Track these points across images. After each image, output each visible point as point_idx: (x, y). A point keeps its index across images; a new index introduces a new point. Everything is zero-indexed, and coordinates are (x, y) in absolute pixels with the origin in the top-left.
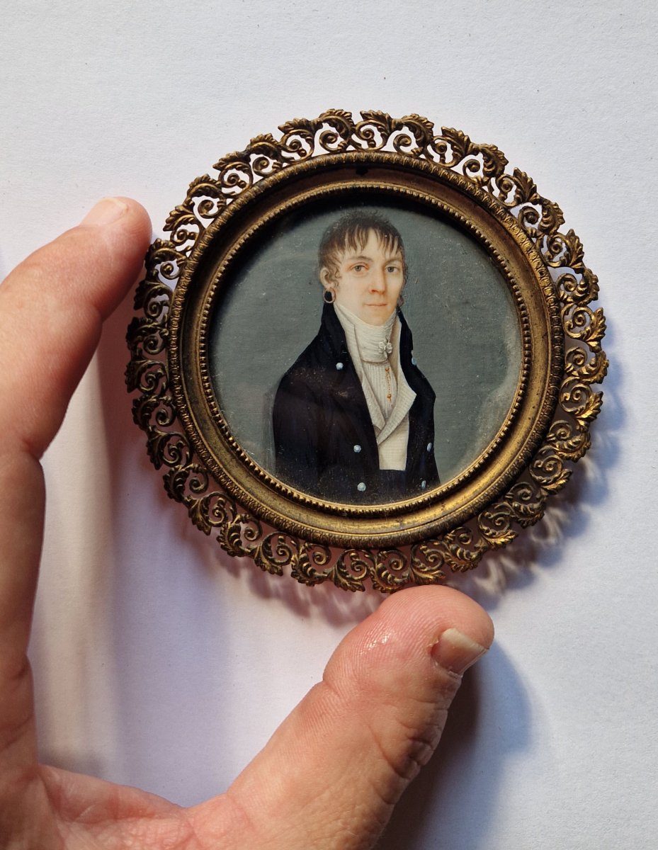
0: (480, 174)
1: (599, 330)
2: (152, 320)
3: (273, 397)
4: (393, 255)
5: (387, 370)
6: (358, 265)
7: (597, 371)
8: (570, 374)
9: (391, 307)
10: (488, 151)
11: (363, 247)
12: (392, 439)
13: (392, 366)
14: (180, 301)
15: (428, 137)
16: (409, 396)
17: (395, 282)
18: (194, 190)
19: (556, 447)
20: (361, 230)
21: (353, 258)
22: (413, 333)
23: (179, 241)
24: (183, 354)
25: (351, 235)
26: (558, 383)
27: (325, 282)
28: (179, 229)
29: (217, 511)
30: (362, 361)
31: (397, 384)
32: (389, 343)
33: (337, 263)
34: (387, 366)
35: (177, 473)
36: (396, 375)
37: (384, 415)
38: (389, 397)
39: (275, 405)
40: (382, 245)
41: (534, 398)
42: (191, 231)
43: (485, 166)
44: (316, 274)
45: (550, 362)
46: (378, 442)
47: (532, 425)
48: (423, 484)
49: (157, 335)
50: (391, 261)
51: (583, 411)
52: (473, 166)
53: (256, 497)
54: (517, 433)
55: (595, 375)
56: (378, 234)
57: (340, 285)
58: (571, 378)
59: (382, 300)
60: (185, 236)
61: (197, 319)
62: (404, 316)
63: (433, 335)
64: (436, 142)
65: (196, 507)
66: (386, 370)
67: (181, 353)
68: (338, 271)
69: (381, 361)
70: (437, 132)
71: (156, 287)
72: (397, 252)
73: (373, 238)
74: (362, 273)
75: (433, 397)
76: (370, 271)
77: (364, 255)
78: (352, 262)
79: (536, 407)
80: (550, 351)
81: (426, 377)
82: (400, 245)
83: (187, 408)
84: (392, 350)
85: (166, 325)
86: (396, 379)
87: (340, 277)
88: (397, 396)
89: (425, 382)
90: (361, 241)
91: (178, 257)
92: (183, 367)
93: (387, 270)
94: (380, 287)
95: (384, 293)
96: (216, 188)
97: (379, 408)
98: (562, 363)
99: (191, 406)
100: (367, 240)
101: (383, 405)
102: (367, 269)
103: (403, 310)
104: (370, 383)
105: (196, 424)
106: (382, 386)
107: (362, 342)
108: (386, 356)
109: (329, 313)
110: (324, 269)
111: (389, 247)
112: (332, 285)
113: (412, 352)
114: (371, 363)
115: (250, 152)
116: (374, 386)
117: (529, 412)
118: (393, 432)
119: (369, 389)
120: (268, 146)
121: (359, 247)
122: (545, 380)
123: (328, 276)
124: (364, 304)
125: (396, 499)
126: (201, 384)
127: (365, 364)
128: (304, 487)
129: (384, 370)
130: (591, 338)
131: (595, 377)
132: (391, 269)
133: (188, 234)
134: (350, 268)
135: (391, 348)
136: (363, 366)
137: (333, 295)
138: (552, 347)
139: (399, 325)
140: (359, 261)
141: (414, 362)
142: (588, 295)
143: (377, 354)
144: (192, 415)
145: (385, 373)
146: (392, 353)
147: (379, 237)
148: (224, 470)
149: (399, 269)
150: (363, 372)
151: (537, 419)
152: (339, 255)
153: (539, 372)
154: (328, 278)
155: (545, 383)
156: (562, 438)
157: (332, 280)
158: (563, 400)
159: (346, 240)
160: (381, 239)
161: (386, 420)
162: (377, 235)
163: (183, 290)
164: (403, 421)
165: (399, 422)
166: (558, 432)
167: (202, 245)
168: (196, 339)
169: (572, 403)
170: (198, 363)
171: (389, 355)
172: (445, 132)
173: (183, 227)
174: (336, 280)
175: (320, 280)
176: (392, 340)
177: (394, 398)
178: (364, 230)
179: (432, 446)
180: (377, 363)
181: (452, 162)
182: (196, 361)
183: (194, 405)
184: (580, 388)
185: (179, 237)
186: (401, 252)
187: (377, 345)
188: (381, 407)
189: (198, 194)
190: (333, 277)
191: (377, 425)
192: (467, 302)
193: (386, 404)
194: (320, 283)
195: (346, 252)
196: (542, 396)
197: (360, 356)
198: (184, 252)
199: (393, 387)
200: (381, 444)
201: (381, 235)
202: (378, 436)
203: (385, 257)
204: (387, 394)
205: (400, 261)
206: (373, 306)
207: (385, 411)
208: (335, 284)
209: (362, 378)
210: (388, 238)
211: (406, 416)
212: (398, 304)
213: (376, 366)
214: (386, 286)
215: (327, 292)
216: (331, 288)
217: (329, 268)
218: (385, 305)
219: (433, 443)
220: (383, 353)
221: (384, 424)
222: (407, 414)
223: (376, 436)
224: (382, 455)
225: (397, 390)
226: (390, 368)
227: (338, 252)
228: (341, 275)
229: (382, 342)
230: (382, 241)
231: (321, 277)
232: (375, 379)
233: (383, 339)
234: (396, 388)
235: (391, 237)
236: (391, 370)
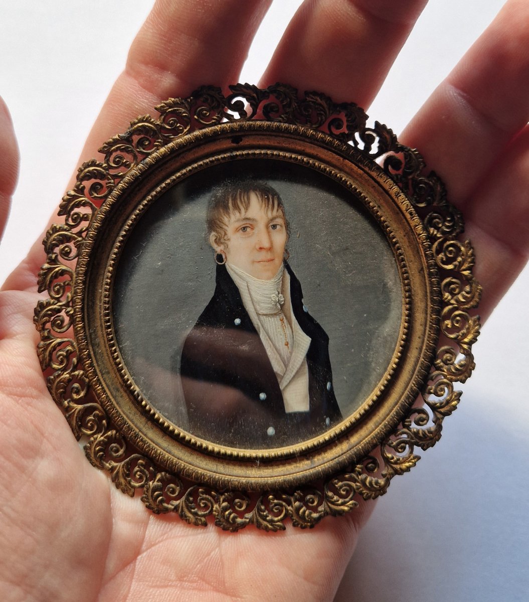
0: (344, 130)
1: (469, 260)
2: (56, 302)
3: (179, 358)
5: (282, 320)
6: (244, 226)
7: (473, 297)
8: (448, 304)
9: (278, 262)
11: (247, 209)
12: (294, 383)
13: (285, 316)
14: (80, 280)
16: (305, 341)
17: (279, 238)
18: (82, 174)
19: (444, 371)
20: (242, 194)
21: (238, 220)
22: (301, 282)
23: (73, 224)
24: (89, 329)
25: (234, 200)
26: (438, 312)
27: (215, 246)
28: (72, 212)
29: (139, 473)
30: (258, 314)
31: (292, 332)
32: (280, 295)
33: (224, 227)
34: (281, 316)
35: (96, 442)
36: (290, 323)
37: (284, 362)
39: (181, 366)
40: (264, 206)
41: (418, 328)
42: (84, 213)
44: (206, 239)
45: (428, 294)
46: (282, 388)
47: (420, 354)
48: (327, 421)
49: (63, 313)
50: (272, 219)
51: (465, 336)
52: (337, 123)
53: (173, 455)
54: (407, 363)
55: (471, 301)
56: (259, 196)
57: (229, 246)
58: (450, 307)
59: (269, 256)
60: (78, 219)
61: (99, 295)
65: (118, 472)
67: (87, 328)
68: (225, 234)
69: (275, 312)
71: (57, 269)
72: (277, 210)
73: (255, 200)
74: (249, 233)
75: (326, 339)
76: (256, 231)
77: (247, 217)
78: (237, 225)
79: (422, 336)
80: (427, 284)
81: (318, 321)
82: (280, 204)
83: (98, 380)
84: (284, 301)
85: (71, 304)
86: (291, 327)
87: (229, 240)
88: (293, 343)
89: (318, 327)
90: (244, 205)
91: (75, 239)
92: (91, 341)
93: (270, 228)
94: (266, 244)
95: (270, 249)
96: (103, 170)
97: (278, 357)
98: (440, 294)
99: (103, 377)
100: (249, 203)
101: (282, 352)
102: (252, 229)
103: (290, 263)
104: (267, 334)
105: (109, 394)
106: (279, 335)
107: (256, 297)
108: (279, 307)
109: (223, 275)
110: (213, 233)
111: (270, 206)
112: (222, 247)
113: (303, 301)
114: (266, 315)
115: (131, 134)
116: (272, 337)
117: (416, 342)
118: (294, 377)
119: (267, 340)
120: (148, 126)
121: (243, 210)
122: (426, 311)
123: (218, 240)
124: (253, 262)
125: (304, 438)
126: (110, 355)
127: (261, 316)
128: (217, 440)
129: (279, 320)
130: (463, 268)
131: (472, 303)
132: (274, 227)
133: (81, 216)
134: (237, 230)
135: (282, 299)
136: (259, 319)
137: (224, 257)
138: (430, 281)
139: (288, 277)
140: (244, 222)
141: (305, 308)
142: (455, 229)
143: (270, 306)
144: (104, 385)
145: (280, 322)
146: (284, 304)
147: (260, 199)
148: (140, 434)
149: (281, 226)
150: (260, 324)
151: (424, 348)
152: (226, 219)
153: (420, 305)
154: (218, 241)
155: (427, 314)
156: (448, 362)
157: (222, 243)
158: (444, 327)
159: (230, 205)
160: (262, 200)
161: (286, 366)
162: (258, 197)
163: (83, 269)
164: (302, 365)
165: (298, 366)
166: (445, 357)
167: (96, 224)
168: (100, 313)
169: (454, 329)
170: (105, 335)
171: (282, 306)
173: (76, 210)
174: (225, 243)
175: (210, 244)
176: (283, 292)
177: (291, 345)
178: (246, 193)
179: (332, 385)
180: (272, 315)
181: (318, 122)
182: (103, 334)
183: (105, 376)
184: (459, 315)
185: (74, 220)
186: (282, 211)
187: (270, 298)
188: (280, 355)
189: (87, 177)
190: (222, 240)
191: (279, 372)
192: (347, 249)
193: (284, 350)
194: (211, 247)
195: (232, 216)
196: (426, 326)
197: (256, 309)
198: (79, 234)
199: (288, 335)
200: (284, 389)
201: (262, 196)
202: (281, 382)
203: (267, 216)
204: (284, 342)
205: (282, 218)
206: (262, 263)
207: (284, 358)
208: (225, 247)
209: (259, 329)
210: (268, 199)
211: (304, 359)
212: (284, 258)
213: (271, 318)
214: (271, 243)
215: (218, 254)
216: (221, 250)
217: (217, 232)
218: (272, 260)
219: (331, 382)
220: (276, 305)
221: (285, 369)
222: (305, 357)
223: (279, 382)
224: (286, 400)
225: (293, 337)
226: (284, 318)
227: (224, 216)
228: (229, 238)
229: (274, 295)
230: (263, 202)
231: (211, 241)
232: (272, 330)
233: (274, 291)
234: (292, 336)
235: (270, 197)
236: (285, 320)
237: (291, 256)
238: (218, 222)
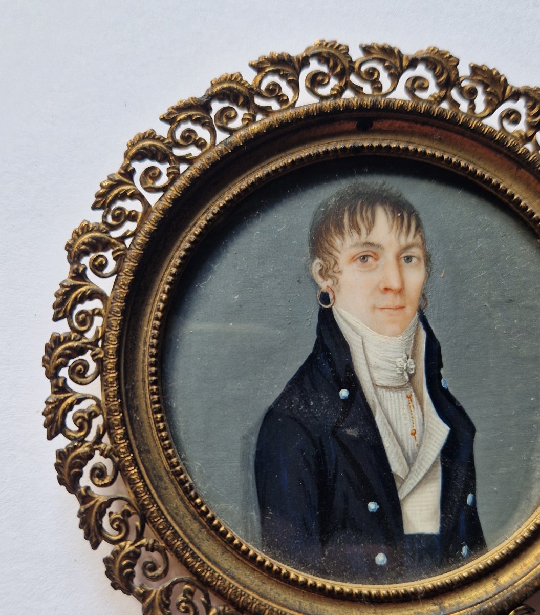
0: (522, 127)
2: (79, 336)
3: (254, 440)
4: (410, 239)
5: (409, 397)
6: (364, 254)
9: (411, 311)
10: (532, 94)
11: (369, 230)
12: (419, 491)
13: (415, 391)
14: (118, 307)
15: (453, 77)
16: (440, 431)
17: (415, 277)
18: (134, 150)
20: (365, 208)
21: (356, 245)
22: (441, 344)
23: (114, 223)
24: (125, 386)
25: (352, 214)
27: (319, 280)
28: (113, 207)
29: (183, 604)
30: (375, 386)
31: (423, 415)
32: (410, 360)
33: (335, 253)
34: (408, 392)
35: (124, 553)
36: (421, 403)
37: (407, 459)
38: (413, 434)
39: (257, 451)
40: (395, 227)
42: (130, 209)
43: (528, 115)
44: (307, 268)
46: (401, 495)
48: (465, 550)
49: (87, 357)
50: (407, 248)
52: (512, 116)
53: (238, 582)
56: (389, 213)
57: (340, 282)
59: (398, 301)
60: (122, 217)
61: (144, 335)
62: (429, 322)
63: (468, 347)
64: (463, 84)
65: (153, 600)
66: (408, 397)
67: (123, 382)
68: (336, 263)
69: (401, 384)
70: (464, 70)
71: (84, 289)
72: (415, 236)
73: (382, 218)
74: (371, 265)
75: (472, 430)
76: (381, 261)
77: (371, 241)
78: (355, 251)
81: (462, 404)
82: (419, 227)
83: (134, 459)
84: (415, 369)
85: (100, 343)
86: (422, 409)
87: (340, 272)
88: (423, 432)
89: (461, 411)
90: (366, 223)
91: (114, 245)
92: (127, 401)
93: (403, 261)
94: (395, 284)
95: (401, 291)
96: (165, 148)
97: (400, 450)
99: (140, 456)
100: (374, 222)
101: (406, 444)
102: (376, 259)
103: (427, 314)
104: (387, 416)
105: (148, 481)
106: (403, 418)
107: (373, 359)
108: (407, 377)
109: (327, 320)
110: (318, 261)
111: (404, 229)
112: (329, 282)
113: (442, 371)
114: (386, 388)
115: (212, 97)
116: (393, 420)
118: (420, 482)
119: (385, 424)
120: (236, 89)
121: (364, 230)
123: (324, 271)
124: (374, 308)
125: (431, 572)
126: (153, 426)
127: (379, 389)
128: (302, 564)
129: (405, 397)
132: (409, 259)
133: (127, 213)
134: (353, 259)
135: (413, 367)
136: (376, 392)
137: (331, 297)
139: (423, 334)
140: (365, 249)
141: (445, 383)
143: (394, 374)
144: (142, 469)
145: (406, 400)
146: (414, 374)
147: (390, 217)
148: (191, 545)
149: (419, 259)
150: (376, 400)
152: (337, 242)
154: (324, 273)
157: (329, 276)
159: (346, 221)
160: (393, 218)
161: (410, 465)
162: (387, 213)
163: (123, 292)
164: (434, 466)
165: (428, 466)
167: (148, 227)
168: (143, 362)
170: (148, 396)
171: (411, 376)
172: (476, 70)
173: (119, 204)
174: (334, 277)
175: (312, 276)
176: (414, 356)
177: (420, 435)
178: (369, 207)
179: (474, 498)
180: (395, 388)
181: (485, 111)
182: (145, 394)
183: (143, 455)
185: (114, 218)
186: (421, 237)
187: (394, 363)
188: (403, 449)
189: (140, 156)
190: (330, 272)
191: (399, 473)
192: (511, 301)
193: (410, 443)
194: (313, 280)
195: (347, 237)
197: (372, 379)
198: (122, 239)
199: (417, 420)
200: (405, 499)
201: (393, 212)
202: (400, 488)
203: (399, 243)
204: (410, 430)
205: (420, 247)
206: (386, 310)
207: (408, 453)
208: (333, 282)
209: (375, 408)
210: (402, 217)
211: (437, 458)
212: (420, 306)
213: (393, 392)
214: (403, 282)
215: (322, 292)
216: (328, 287)
217: (324, 260)
218: (402, 308)
219: (474, 493)
220: (402, 374)
221: (408, 471)
222: (438, 455)
223: (397, 488)
224: (406, 515)
225: (424, 424)
226: (413, 394)
227: (335, 237)
228: (340, 269)
229: (400, 359)
230: (394, 221)
231: (313, 272)
232: (393, 410)
233: (401, 354)
234: (422, 421)
235: (406, 216)
236: (414, 397)
237: (429, 305)
238: (327, 245)
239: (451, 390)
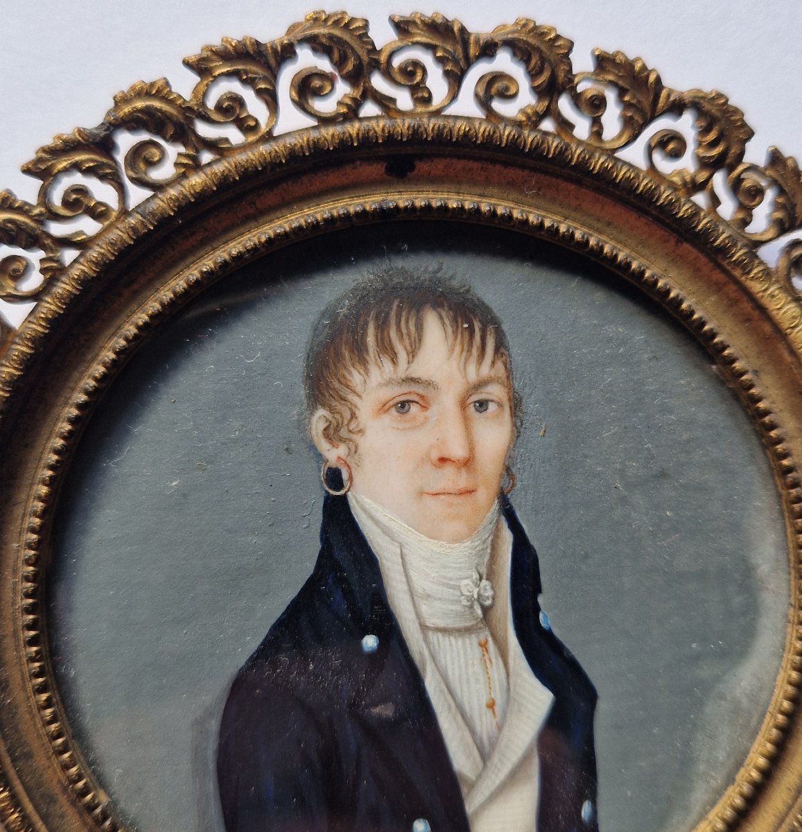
0: (688, 163)
4: (486, 370)
5: (484, 646)
6: (402, 398)
9: (486, 497)
10: (706, 106)
11: (413, 354)
13: (493, 636)
15: (560, 76)
16: (536, 701)
17: (493, 437)
20: (404, 314)
21: (389, 383)
25: (382, 327)
27: (323, 446)
30: (424, 628)
31: (508, 674)
32: (484, 582)
33: (351, 397)
34: (483, 638)
36: (503, 653)
37: (480, 749)
38: (491, 706)
40: (458, 349)
43: (699, 144)
44: (301, 426)
46: (469, 807)
50: (480, 385)
52: (670, 145)
56: (447, 322)
57: (361, 449)
59: (463, 481)
62: (518, 514)
63: (586, 557)
64: (580, 88)
66: (481, 645)
68: (353, 416)
69: (468, 624)
70: (582, 62)
72: (493, 363)
73: (436, 333)
74: (414, 418)
75: (591, 696)
76: (434, 410)
77: (415, 375)
78: (387, 393)
82: (500, 346)
84: (494, 598)
86: (507, 665)
87: (361, 431)
88: (508, 703)
89: (572, 665)
93: (472, 409)
94: (457, 450)
95: (468, 463)
97: (467, 734)
100: (420, 340)
102: (424, 407)
103: (516, 501)
104: (444, 678)
106: (473, 682)
107: (420, 583)
108: (479, 612)
109: (338, 517)
110: (321, 412)
111: (475, 351)
112: (342, 450)
113: (541, 600)
114: (444, 631)
115: (113, 126)
116: (456, 685)
118: (503, 784)
119: (442, 691)
121: (402, 356)
123: (331, 431)
124: (421, 493)
127: (430, 634)
129: (475, 644)
132: (482, 405)
134: (384, 408)
135: (489, 593)
136: (425, 639)
137: (345, 476)
139: (507, 537)
140: (405, 389)
141: (546, 620)
143: (458, 608)
145: (477, 651)
146: (491, 606)
147: (449, 330)
149: (500, 405)
150: (426, 652)
152: (356, 378)
154: (332, 434)
157: (342, 440)
159: (370, 340)
160: (455, 333)
161: (485, 758)
162: (444, 324)
165: (515, 759)
171: (486, 610)
172: (603, 61)
174: (351, 440)
175: (311, 440)
176: (491, 575)
177: (502, 708)
179: (593, 808)
180: (458, 630)
181: (620, 136)
186: (505, 365)
187: (458, 588)
188: (473, 732)
190: (343, 433)
191: (465, 772)
193: (485, 723)
194: (312, 447)
195: (372, 368)
197: (418, 615)
199: (497, 683)
200: (475, 813)
201: (454, 322)
202: (469, 796)
203: (465, 376)
204: (484, 700)
205: (502, 383)
206: (443, 497)
207: (481, 738)
208: (349, 449)
209: (424, 666)
210: (471, 331)
211: (531, 744)
212: (501, 488)
213: (456, 638)
214: (471, 447)
215: (329, 468)
216: (339, 457)
217: (332, 410)
218: (470, 492)
219: (594, 801)
220: (471, 607)
221: (481, 767)
222: (534, 739)
223: (464, 796)
225: (509, 689)
226: (490, 639)
227: (352, 369)
228: (361, 426)
229: (467, 582)
230: (456, 337)
231: (314, 432)
232: (456, 668)
233: (469, 572)
234: (505, 684)
235: (477, 327)
236: (492, 646)
238: (337, 384)
239: (556, 632)
